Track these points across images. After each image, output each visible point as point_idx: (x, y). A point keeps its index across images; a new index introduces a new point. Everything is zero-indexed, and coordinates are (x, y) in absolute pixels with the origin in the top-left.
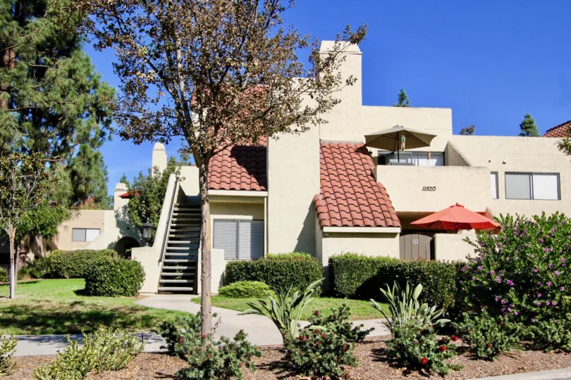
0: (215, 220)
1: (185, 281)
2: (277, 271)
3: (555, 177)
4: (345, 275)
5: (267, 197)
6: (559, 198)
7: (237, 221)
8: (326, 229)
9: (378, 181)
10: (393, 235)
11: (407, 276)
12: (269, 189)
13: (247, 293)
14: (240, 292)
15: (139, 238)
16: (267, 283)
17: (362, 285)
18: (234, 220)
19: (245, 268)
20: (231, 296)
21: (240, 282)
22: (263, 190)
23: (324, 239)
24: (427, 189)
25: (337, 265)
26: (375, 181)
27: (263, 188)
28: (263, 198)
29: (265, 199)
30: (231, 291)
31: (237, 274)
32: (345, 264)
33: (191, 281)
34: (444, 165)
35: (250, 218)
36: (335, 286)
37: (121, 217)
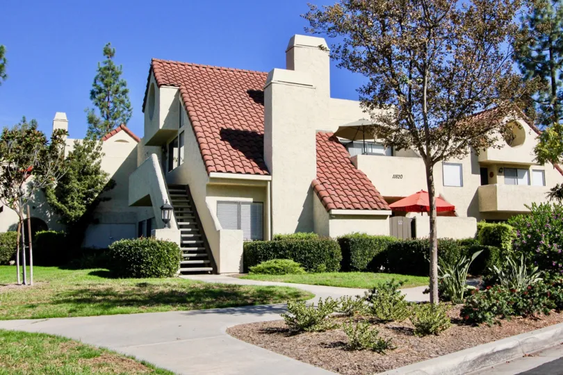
0: (219, 202)
1: (202, 262)
2: (305, 250)
3: (459, 167)
4: (359, 252)
5: (271, 181)
6: (462, 185)
7: (239, 203)
8: (334, 212)
9: (359, 168)
10: (384, 217)
11: (424, 250)
12: (273, 174)
13: (284, 271)
14: (277, 269)
15: (48, 219)
16: (295, 261)
17: (373, 261)
18: (235, 202)
19: (272, 247)
20: (269, 273)
21: (274, 260)
22: (266, 174)
23: (330, 221)
24: (396, 177)
25: (353, 243)
26: (356, 168)
27: (265, 172)
28: (266, 181)
29: (269, 183)
30: (269, 269)
31: (263, 253)
32: (360, 242)
33: (208, 262)
34: (392, 155)
35: (251, 200)
36: (351, 262)
37: (25, 195)
